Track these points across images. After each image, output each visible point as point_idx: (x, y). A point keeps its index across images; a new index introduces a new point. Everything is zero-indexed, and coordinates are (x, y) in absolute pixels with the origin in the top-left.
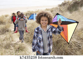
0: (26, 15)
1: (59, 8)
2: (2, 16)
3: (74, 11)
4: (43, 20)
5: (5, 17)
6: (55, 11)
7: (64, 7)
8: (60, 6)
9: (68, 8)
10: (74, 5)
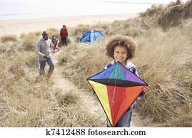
0: (76, 33)
1: (140, 19)
2: (30, 34)
3: (172, 26)
4: (118, 52)
5: (34, 36)
6: (134, 26)
7: (151, 19)
8: (143, 15)
9: (160, 19)
10: (172, 15)
